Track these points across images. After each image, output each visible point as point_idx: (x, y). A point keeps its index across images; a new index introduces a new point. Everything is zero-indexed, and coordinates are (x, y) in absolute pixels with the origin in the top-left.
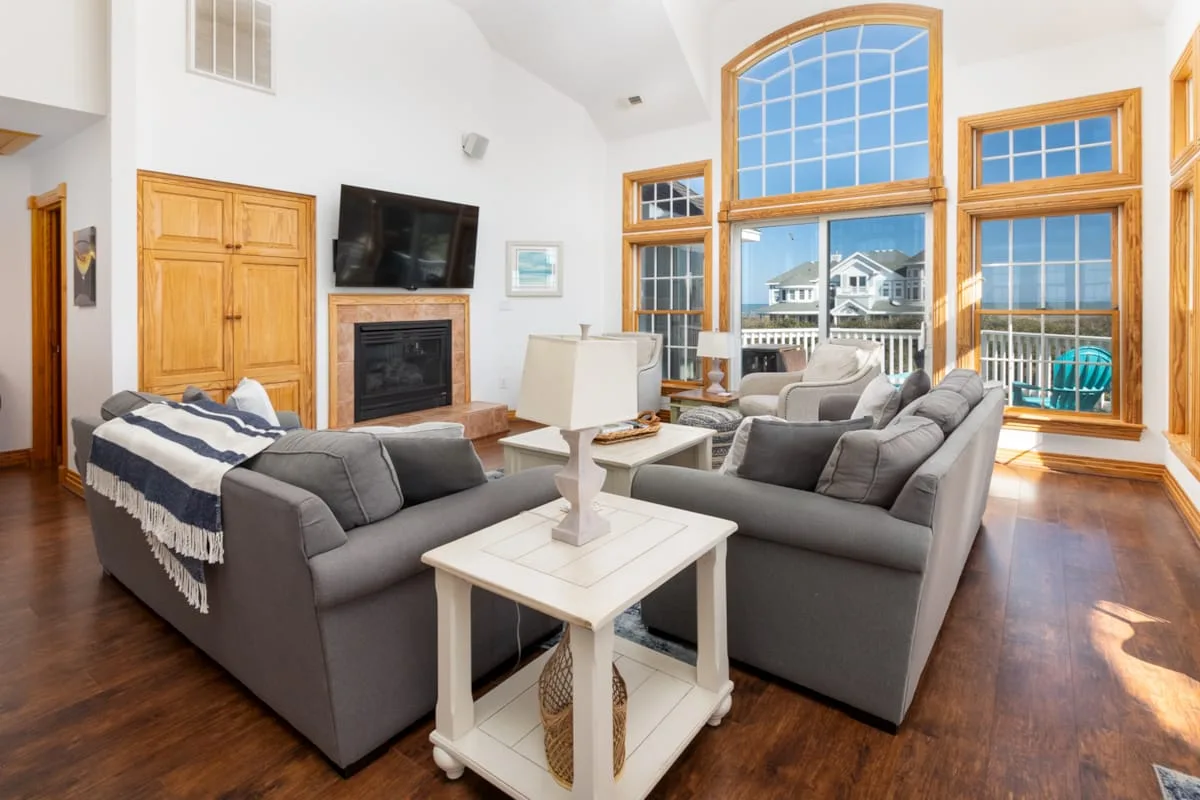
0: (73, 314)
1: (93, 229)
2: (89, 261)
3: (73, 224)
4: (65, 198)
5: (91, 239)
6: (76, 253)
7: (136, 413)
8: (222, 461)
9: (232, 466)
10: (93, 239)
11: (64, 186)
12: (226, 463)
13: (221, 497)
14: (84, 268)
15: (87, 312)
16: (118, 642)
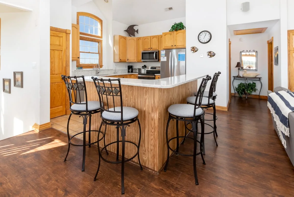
0: (275, 67)
1: (278, 47)
2: (277, 54)
3: (274, 46)
4: (273, 40)
5: (277, 49)
6: (275, 53)
7: (279, 92)
8: (290, 109)
9: (292, 111)
10: (278, 49)
11: (273, 37)
12: (290, 110)
13: (288, 118)
14: (276, 56)
15: (277, 66)
16: (272, 145)
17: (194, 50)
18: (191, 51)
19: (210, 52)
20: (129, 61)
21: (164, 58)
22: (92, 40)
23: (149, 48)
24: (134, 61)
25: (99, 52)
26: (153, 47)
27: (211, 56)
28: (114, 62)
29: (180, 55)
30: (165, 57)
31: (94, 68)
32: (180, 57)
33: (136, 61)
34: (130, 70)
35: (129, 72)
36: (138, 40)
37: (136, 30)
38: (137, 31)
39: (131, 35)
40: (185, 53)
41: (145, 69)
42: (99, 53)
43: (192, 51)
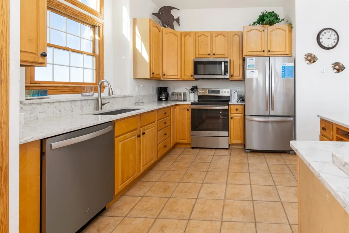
17: (311, 59)
18: (306, 61)
19: (337, 64)
20: (165, 77)
21: (253, 72)
22: (76, 15)
23: (209, 54)
24: (177, 77)
25: (94, 51)
26: (216, 53)
27: (338, 71)
28: (136, 79)
29: (284, 66)
30: (255, 71)
31: (88, 94)
32: (284, 72)
33: (179, 77)
34: (163, 96)
35: (160, 100)
36: (185, 36)
37: (175, 17)
38: (178, 20)
39: (166, 26)
40: (293, 65)
41: (195, 94)
42: (93, 54)
43: (308, 62)
